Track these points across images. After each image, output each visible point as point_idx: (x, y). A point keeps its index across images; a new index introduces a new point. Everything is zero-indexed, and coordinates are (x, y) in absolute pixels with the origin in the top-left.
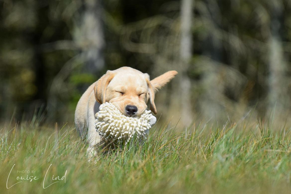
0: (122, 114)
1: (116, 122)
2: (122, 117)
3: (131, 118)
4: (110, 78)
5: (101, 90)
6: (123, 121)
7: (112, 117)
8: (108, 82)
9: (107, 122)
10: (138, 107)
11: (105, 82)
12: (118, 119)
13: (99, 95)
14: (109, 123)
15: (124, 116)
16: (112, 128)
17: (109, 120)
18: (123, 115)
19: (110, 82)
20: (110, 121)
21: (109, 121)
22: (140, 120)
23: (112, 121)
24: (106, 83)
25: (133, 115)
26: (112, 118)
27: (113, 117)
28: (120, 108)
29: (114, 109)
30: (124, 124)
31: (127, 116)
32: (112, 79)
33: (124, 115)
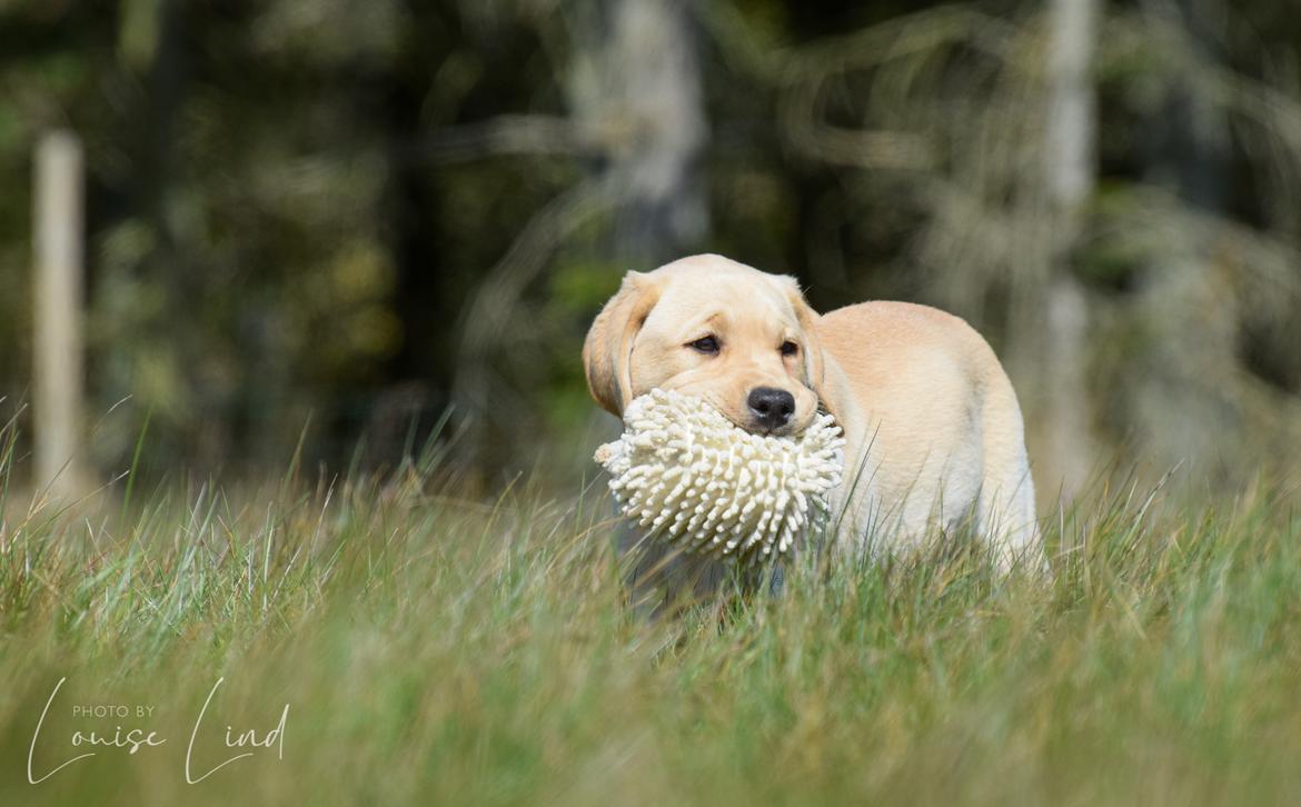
0: (731, 425)
1: (713, 461)
2: (732, 440)
3: (770, 439)
4: (642, 304)
5: (610, 360)
6: (739, 453)
7: (692, 437)
8: (633, 323)
9: (675, 459)
10: (794, 396)
11: (624, 323)
12: (721, 445)
13: (604, 379)
14: (682, 464)
15: (740, 433)
16: (700, 482)
17: (682, 451)
18: (738, 429)
19: (642, 320)
20: (687, 457)
21: (682, 457)
22: (805, 447)
23: (697, 457)
24: (627, 325)
25: (779, 429)
26: (695, 442)
27: (698, 437)
28: (721, 403)
29: (700, 409)
30: (745, 463)
31: (751, 433)
32: (651, 306)
33: (744, 429)
